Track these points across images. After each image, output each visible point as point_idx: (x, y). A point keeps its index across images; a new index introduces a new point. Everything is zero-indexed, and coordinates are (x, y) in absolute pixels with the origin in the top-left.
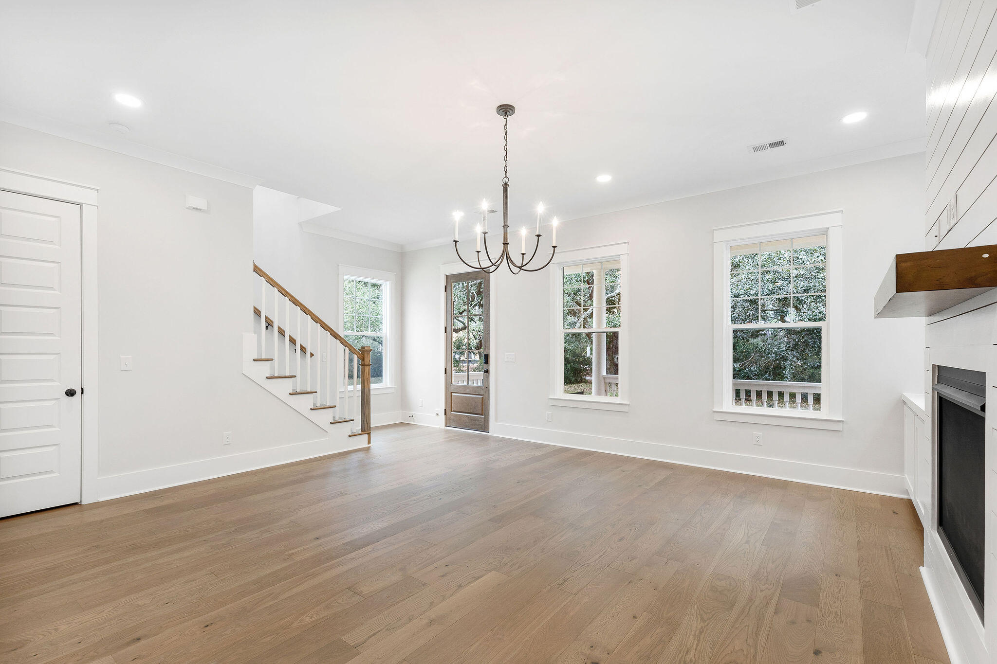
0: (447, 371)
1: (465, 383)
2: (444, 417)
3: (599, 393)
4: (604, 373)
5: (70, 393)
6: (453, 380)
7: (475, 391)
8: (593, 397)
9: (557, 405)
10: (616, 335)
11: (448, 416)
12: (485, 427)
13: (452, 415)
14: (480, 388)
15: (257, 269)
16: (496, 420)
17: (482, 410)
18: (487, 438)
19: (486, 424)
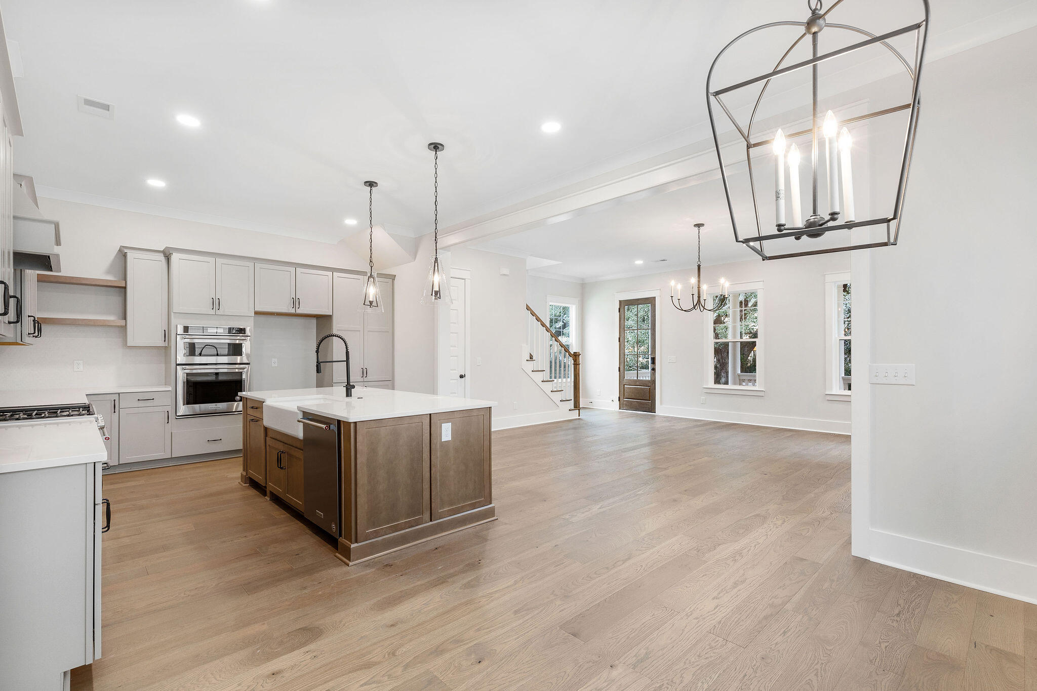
0: (621, 369)
1: (635, 378)
2: (618, 402)
3: (735, 383)
4: (739, 371)
5: (461, 377)
6: (625, 376)
7: (644, 383)
8: (730, 386)
9: (709, 392)
10: (754, 343)
11: (622, 402)
12: (652, 409)
13: (624, 401)
14: (648, 381)
15: (528, 308)
16: (661, 404)
17: (650, 397)
18: (654, 416)
19: (652, 407)
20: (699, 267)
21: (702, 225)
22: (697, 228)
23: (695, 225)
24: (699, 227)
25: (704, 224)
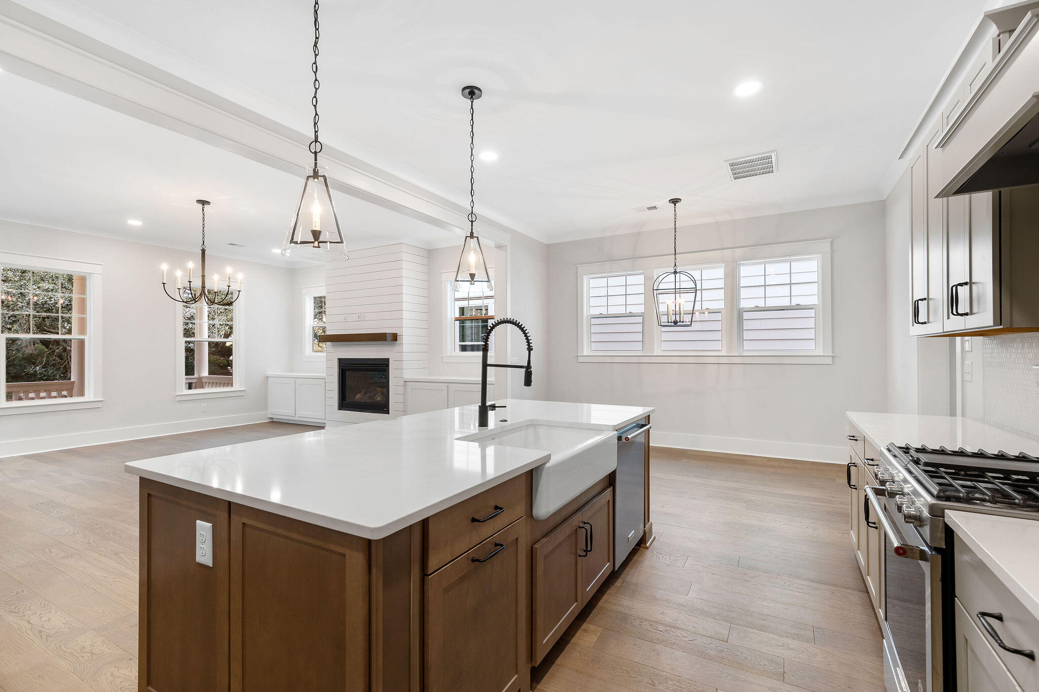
20: (203, 251)
21: (208, 203)
22: (201, 206)
23: (199, 201)
24: (203, 205)
25: (210, 203)
